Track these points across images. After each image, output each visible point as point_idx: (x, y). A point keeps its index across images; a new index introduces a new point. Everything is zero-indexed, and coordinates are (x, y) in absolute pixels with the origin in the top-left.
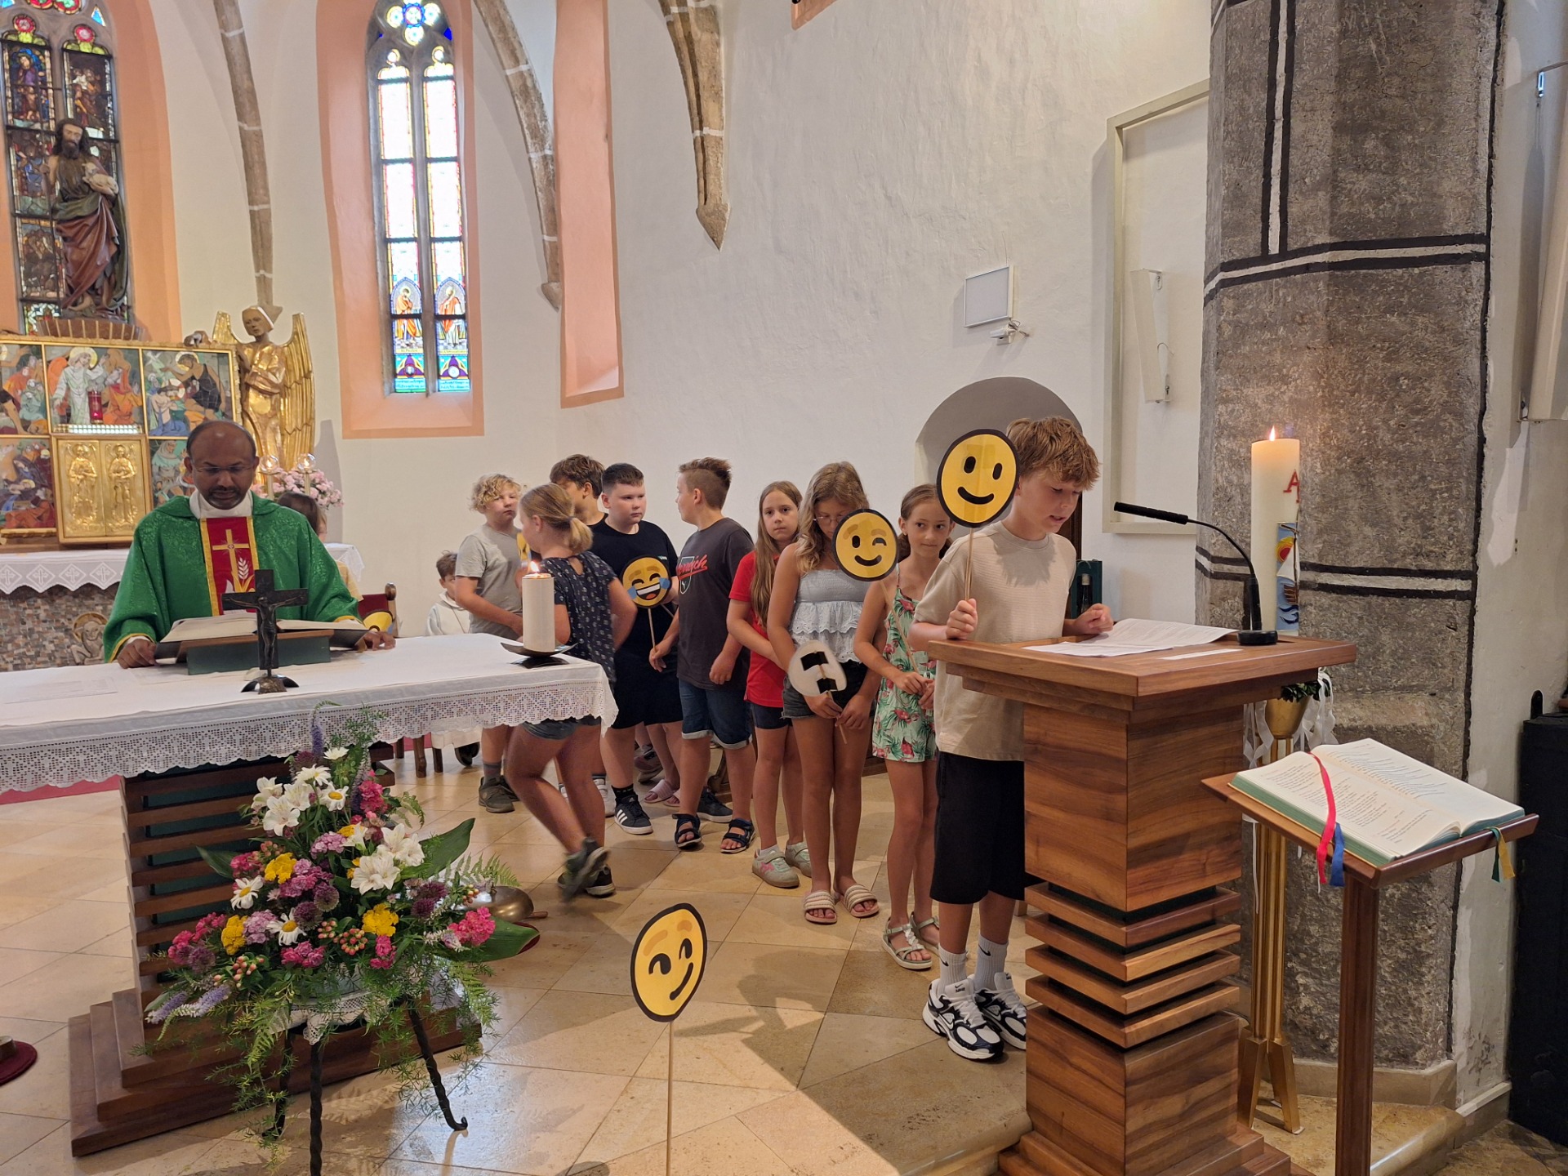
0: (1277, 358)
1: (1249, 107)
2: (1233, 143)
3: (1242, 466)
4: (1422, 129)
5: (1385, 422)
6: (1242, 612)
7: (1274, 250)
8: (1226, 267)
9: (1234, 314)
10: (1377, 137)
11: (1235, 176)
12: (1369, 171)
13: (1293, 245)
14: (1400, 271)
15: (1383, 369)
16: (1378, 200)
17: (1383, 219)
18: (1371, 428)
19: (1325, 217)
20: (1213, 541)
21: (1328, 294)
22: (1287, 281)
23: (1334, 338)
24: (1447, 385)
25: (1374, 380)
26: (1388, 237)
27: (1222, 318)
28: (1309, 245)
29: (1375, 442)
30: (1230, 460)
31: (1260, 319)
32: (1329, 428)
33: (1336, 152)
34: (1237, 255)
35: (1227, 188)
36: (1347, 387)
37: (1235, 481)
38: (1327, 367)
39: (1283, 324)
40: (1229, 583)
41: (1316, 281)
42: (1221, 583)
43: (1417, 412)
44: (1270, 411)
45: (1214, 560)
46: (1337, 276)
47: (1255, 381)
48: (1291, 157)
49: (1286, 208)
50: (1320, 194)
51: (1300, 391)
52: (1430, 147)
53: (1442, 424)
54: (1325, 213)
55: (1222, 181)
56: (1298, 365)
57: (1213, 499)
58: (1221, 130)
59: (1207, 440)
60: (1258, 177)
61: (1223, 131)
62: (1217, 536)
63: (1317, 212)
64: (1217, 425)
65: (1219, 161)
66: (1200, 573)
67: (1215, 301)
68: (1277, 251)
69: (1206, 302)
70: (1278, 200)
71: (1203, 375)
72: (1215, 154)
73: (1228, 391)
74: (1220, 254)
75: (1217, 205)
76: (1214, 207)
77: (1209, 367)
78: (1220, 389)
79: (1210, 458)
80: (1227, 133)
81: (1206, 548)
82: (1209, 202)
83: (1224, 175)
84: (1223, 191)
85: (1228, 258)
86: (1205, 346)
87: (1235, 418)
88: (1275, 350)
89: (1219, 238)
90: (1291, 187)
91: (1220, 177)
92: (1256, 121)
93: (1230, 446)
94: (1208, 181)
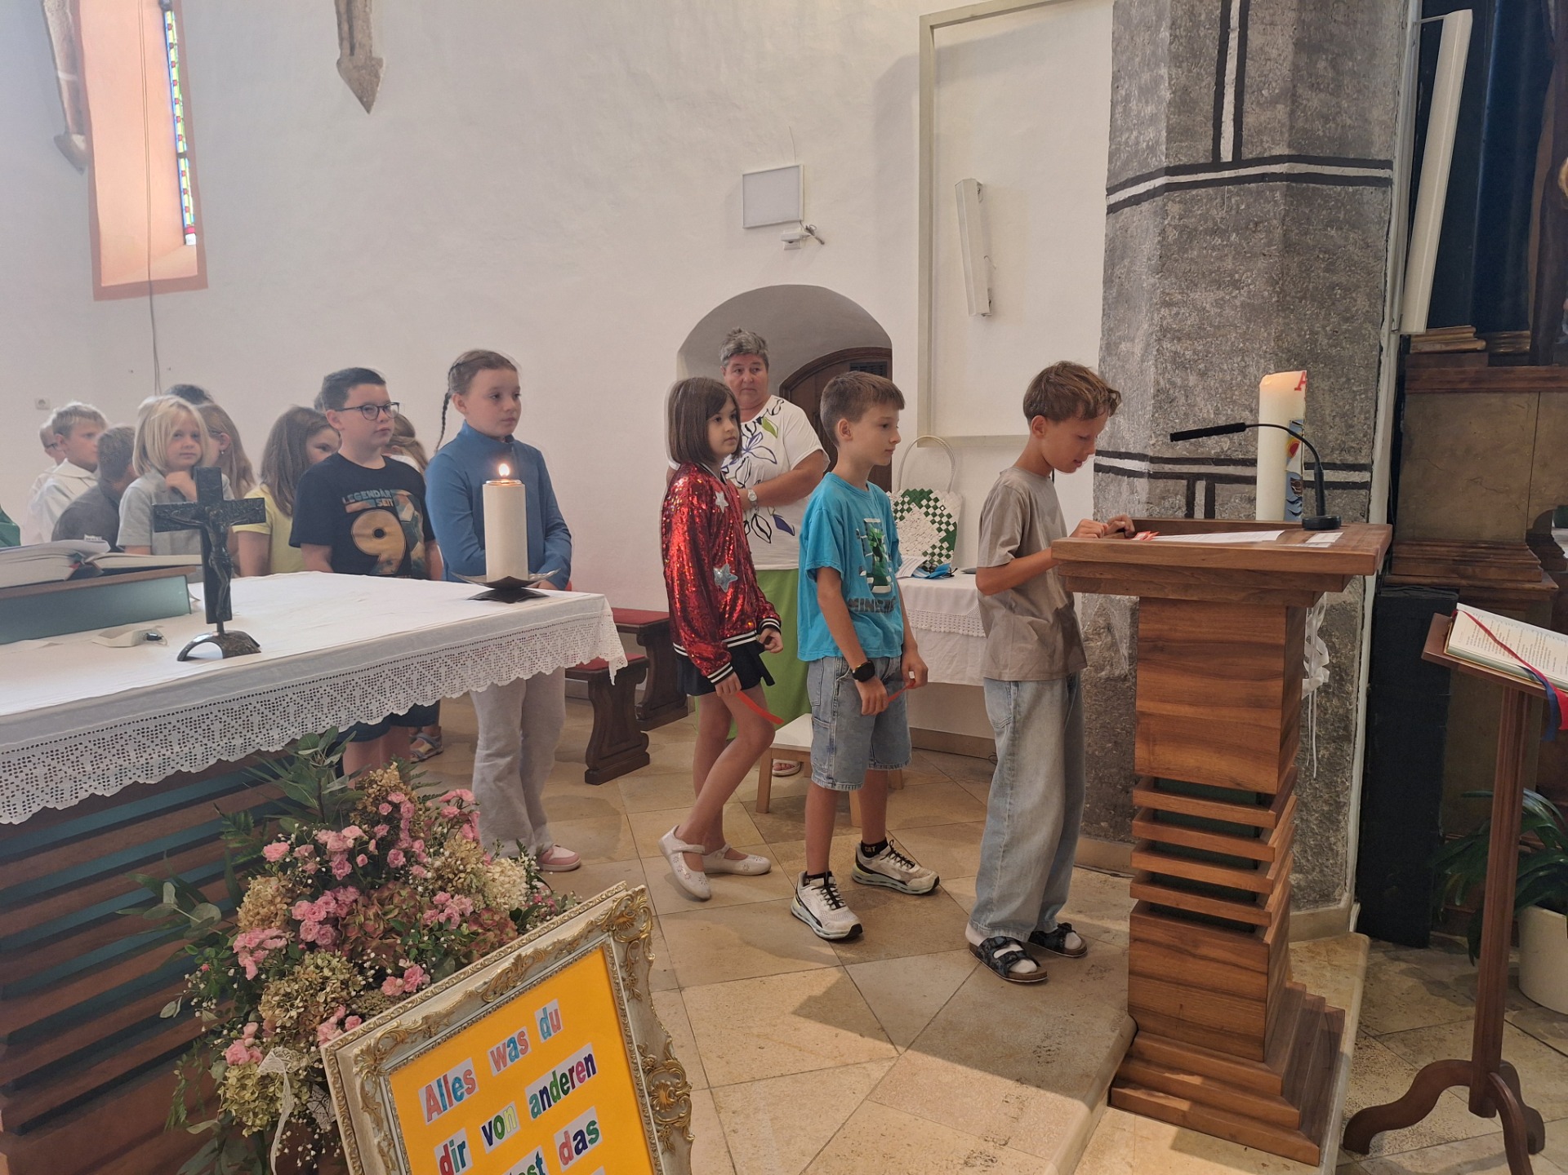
0: (1229, 264)
1: (1200, 14)
2: (1181, 49)
3: (1187, 368)
4: (1359, 58)
5: (1324, 327)
6: (1184, 509)
7: (1227, 158)
8: (1170, 171)
9: (1180, 219)
10: (1327, 59)
11: (1183, 80)
12: (1321, 90)
13: (1247, 154)
14: (1339, 188)
15: (1324, 278)
16: (1326, 119)
17: (1329, 138)
18: (1313, 333)
19: (1284, 130)
20: (1152, 442)
21: (1285, 205)
22: (1241, 190)
23: (1288, 247)
24: (1369, 296)
25: (1316, 288)
26: (1331, 155)
27: (1166, 222)
28: (1266, 155)
29: (1316, 346)
30: (1174, 362)
31: (1210, 224)
32: (1282, 331)
33: (1296, 68)
34: (1184, 160)
35: (1174, 93)
36: (1296, 293)
37: (1179, 381)
38: (1283, 273)
39: (1236, 230)
40: (1171, 483)
41: (1272, 190)
42: (1161, 483)
43: (1346, 320)
44: (1220, 315)
45: (1153, 460)
46: (1293, 187)
47: (1203, 285)
48: (1247, 68)
49: (1242, 116)
50: (1280, 107)
51: (1253, 296)
52: (1364, 76)
53: (1363, 332)
54: (1283, 125)
55: (1167, 85)
56: (1252, 271)
57: (1153, 402)
58: (1165, 34)
59: (1128, 344)
60: (1209, 84)
61: (1168, 34)
62: (1156, 437)
63: (1276, 124)
64: (1158, 328)
65: (1157, 65)
66: (1111, 475)
67: (1145, 206)
68: (1230, 159)
69: (1112, 209)
70: (1233, 110)
71: (1108, 281)
72: (1137, 60)
73: (1172, 295)
74: (1163, 158)
75: (1150, 109)
76: (1139, 112)
77: (1128, 272)
78: (1163, 292)
79: (1143, 361)
80: (1174, 38)
81: (1132, 451)
82: (1120, 109)
83: (1170, 79)
84: (1168, 95)
85: (1173, 163)
86: (1115, 253)
87: (1180, 322)
88: (1226, 255)
89: (1157, 142)
90: (1247, 97)
91: (1157, 81)
92: (1208, 29)
93: (1173, 348)
94: (1115, 88)
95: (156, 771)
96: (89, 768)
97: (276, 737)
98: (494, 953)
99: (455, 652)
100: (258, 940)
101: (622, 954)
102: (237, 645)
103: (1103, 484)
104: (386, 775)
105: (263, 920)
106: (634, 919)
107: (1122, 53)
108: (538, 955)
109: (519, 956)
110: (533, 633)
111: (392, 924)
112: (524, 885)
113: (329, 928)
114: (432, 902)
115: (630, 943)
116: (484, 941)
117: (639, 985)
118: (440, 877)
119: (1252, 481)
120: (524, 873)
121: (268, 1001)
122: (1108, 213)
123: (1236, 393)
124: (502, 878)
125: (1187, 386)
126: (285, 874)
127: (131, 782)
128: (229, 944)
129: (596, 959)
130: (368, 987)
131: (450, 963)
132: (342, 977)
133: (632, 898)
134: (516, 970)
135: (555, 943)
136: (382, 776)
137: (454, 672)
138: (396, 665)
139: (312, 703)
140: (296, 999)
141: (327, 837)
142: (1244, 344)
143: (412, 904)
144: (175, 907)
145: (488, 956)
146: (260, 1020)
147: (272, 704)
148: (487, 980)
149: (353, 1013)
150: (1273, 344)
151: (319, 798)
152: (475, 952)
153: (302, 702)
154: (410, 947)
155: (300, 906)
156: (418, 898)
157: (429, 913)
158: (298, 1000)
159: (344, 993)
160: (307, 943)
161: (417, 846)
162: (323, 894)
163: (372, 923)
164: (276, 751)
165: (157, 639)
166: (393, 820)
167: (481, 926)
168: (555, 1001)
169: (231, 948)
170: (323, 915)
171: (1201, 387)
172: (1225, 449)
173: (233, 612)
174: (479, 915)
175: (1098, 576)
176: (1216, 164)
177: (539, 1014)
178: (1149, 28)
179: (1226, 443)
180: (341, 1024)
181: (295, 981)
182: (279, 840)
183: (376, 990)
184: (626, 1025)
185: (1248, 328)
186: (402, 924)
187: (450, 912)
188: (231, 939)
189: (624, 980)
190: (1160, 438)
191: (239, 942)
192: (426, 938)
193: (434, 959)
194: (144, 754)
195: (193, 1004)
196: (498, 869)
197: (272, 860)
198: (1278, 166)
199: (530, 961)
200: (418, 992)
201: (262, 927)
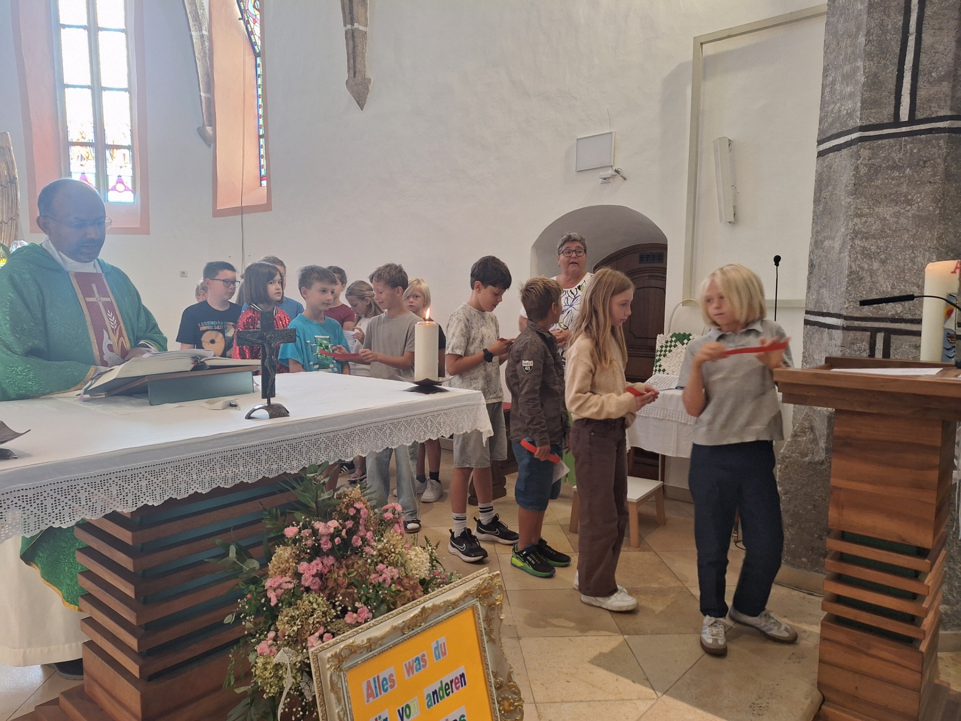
0: (904, 189)
1: (888, 25)
2: (873, 48)
3: (872, 258)
6: (868, 352)
7: (904, 118)
8: (862, 129)
9: (869, 160)
11: (874, 69)
13: (919, 115)
19: (947, 99)
20: (846, 306)
21: (946, 148)
22: (914, 139)
23: (948, 177)
28: (933, 116)
30: (863, 253)
31: (891, 163)
32: (942, 234)
33: (957, 57)
34: (873, 121)
35: (867, 77)
37: (866, 266)
38: (944, 195)
39: (910, 166)
40: (858, 334)
41: (938, 139)
42: (852, 334)
44: (897, 223)
45: (846, 318)
46: (953, 137)
47: (885, 203)
48: (921, 59)
49: (916, 91)
50: (944, 83)
51: (921, 210)
54: (947, 96)
55: (862, 72)
56: (921, 193)
57: (847, 279)
58: (862, 40)
59: (831, 242)
60: (893, 71)
61: (864, 39)
62: (849, 303)
63: (941, 95)
64: (852, 231)
65: (855, 60)
66: (817, 327)
67: (844, 152)
68: (907, 120)
69: (821, 154)
70: (909, 87)
71: (817, 201)
72: (841, 57)
73: (862, 209)
74: (858, 121)
75: (849, 89)
76: (842, 91)
77: (831, 195)
78: (856, 208)
79: (840, 253)
80: (868, 41)
81: (832, 311)
82: (828, 89)
83: (865, 68)
84: (863, 79)
85: (865, 123)
86: (822, 183)
87: (868, 227)
88: (902, 183)
89: (854, 110)
90: (920, 79)
91: (855, 70)
92: (893, 34)
93: (862, 244)
94: (825, 76)
95: (230, 481)
96: (195, 477)
97: (295, 465)
98: (410, 604)
99: (395, 421)
100: (278, 583)
101: (485, 613)
102: (277, 411)
103: (810, 333)
104: (353, 492)
105: (282, 572)
106: (492, 592)
107: (831, 53)
108: (435, 608)
109: (424, 607)
110: (439, 412)
111: (353, 580)
112: (428, 564)
113: (317, 579)
114: (375, 570)
115: (490, 606)
116: (404, 596)
117: (494, 633)
118: (381, 555)
119: (918, 334)
120: (428, 557)
121: (282, 620)
122: (818, 157)
123: (908, 274)
124: (416, 559)
125: (872, 269)
126: (295, 545)
127: (216, 486)
128: (263, 584)
129: (469, 613)
130: (337, 617)
131: (384, 607)
132: (323, 609)
133: (492, 579)
134: (422, 615)
135: (445, 602)
136: (351, 492)
137: (394, 433)
138: (363, 427)
139: (315, 447)
140: (297, 620)
141: (319, 525)
142: (914, 242)
143: (364, 569)
144: (235, 560)
145: (406, 606)
146: (277, 630)
147: (294, 446)
148: (405, 620)
149: (328, 632)
150: (935, 242)
151: (316, 503)
152: (398, 602)
153: (310, 446)
154: (362, 595)
155: (302, 565)
156: (368, 566)
157: (373, 576)
158: (298, 621)
159: (324, 619)
160: (305, 588)
161: (369, 535)
162: (315, 559)
163: (341, 578)
164: (295, 474)
165: (235, 406)
166: (356, 518)
167: (403, 586)
168: (444, 637)
169: (264, 586)
170: (315, 571)
171: (881, 270)
172: (899, 312)
173: (276, 392)
174: (402, 580)
175: (806, 394)
176: (897, 123)
177: (434, 645)
178: (850, 36)
179: (899, 308)
180: (321, 637)
181: (297, 609)
182: (293, 525)
183: (342, 619)
184: (486, 657)
185: (917, 231)
186: (358, 581)
187: (385, 576)
188: (264, 581)
189: (485, 629)
190: (852, 304)
191: (268, 583)
192: (371, 591)
193: (375, 604)
194: (224, 471)
195: (241, 617)
196: (414, 553)
197: (289, 537)
198: (942, 123)
199: (430, 611)
200: (365, 622)
201: (281, 576)
